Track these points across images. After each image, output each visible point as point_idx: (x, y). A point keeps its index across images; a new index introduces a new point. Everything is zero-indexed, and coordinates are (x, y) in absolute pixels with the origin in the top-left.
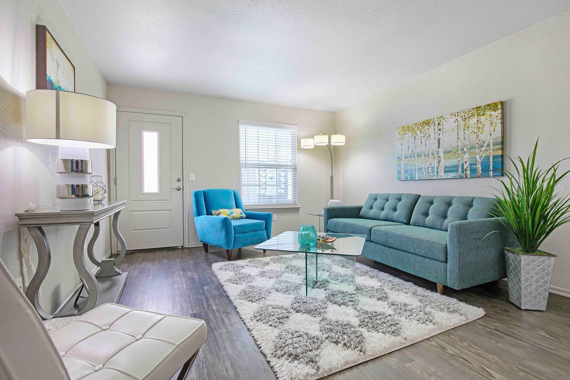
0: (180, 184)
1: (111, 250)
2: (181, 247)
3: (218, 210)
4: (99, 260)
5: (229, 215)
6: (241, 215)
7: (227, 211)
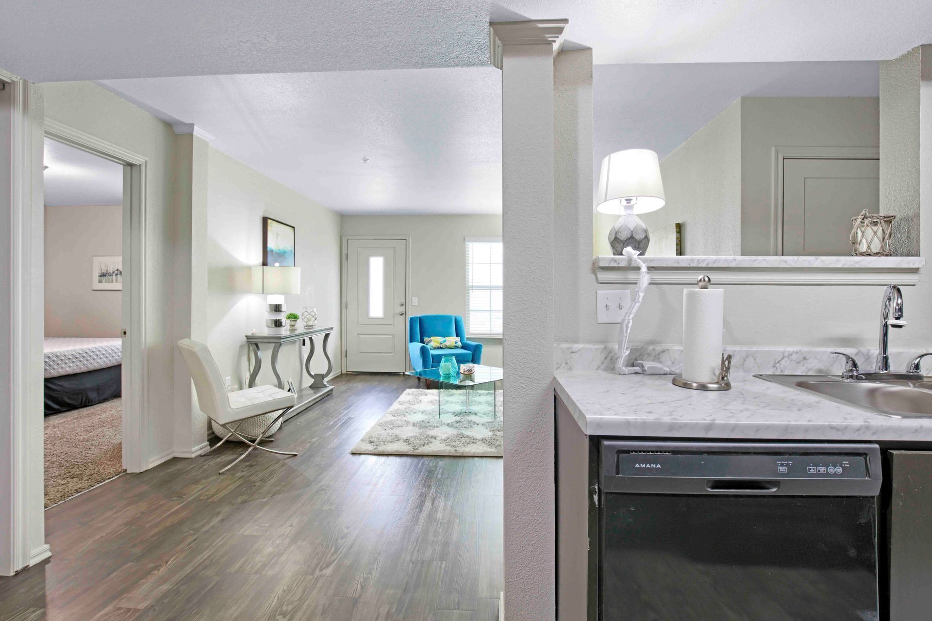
0: (402, 309)
1: (341, 369)
2: (402, 374)
3: (430, 338)
4: (313, 373)
5: (441, 343)
6: (455, 345)
7: (440, 339)
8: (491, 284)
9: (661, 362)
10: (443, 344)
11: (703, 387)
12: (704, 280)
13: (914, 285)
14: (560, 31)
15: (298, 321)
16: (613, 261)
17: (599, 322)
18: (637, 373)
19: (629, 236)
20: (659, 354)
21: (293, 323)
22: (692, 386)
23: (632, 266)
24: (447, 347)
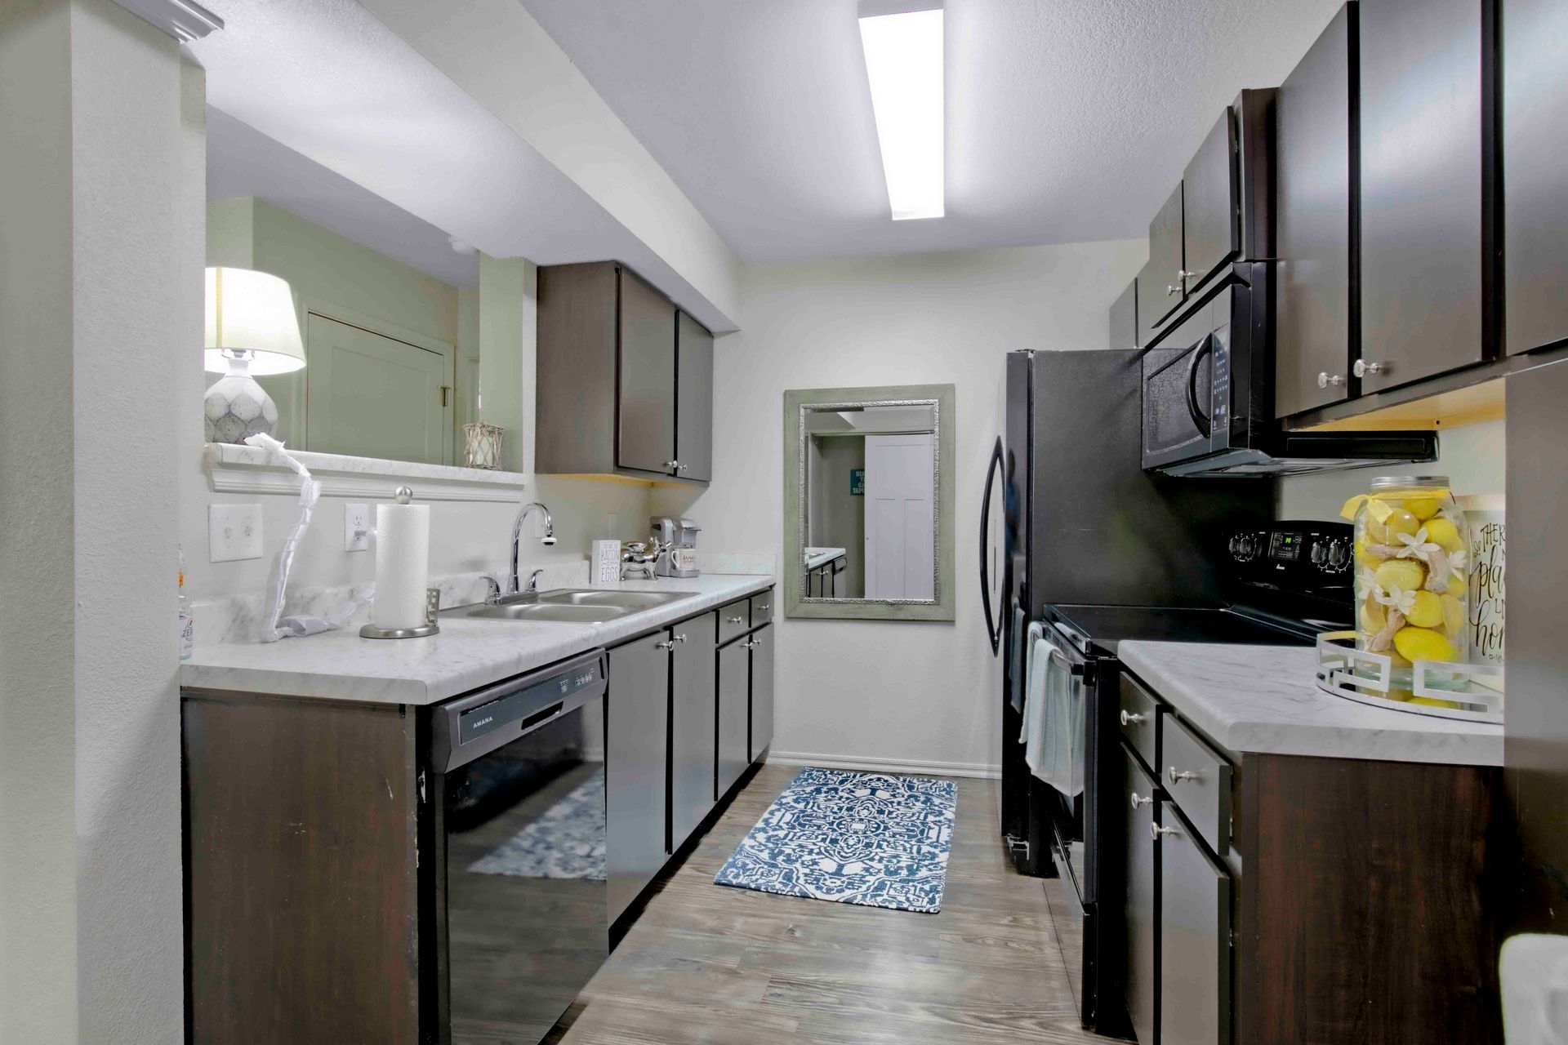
9: (311, 615)
11: (411, 634)
12: (406, 493)
13: (518, 502)
14: (204, 31)
16: (244, 454)
17: (213, 560)
18: (286, 637)
19: (257, 414)
20: (309, 603)
22: (396, 635)
23: (272, 464)
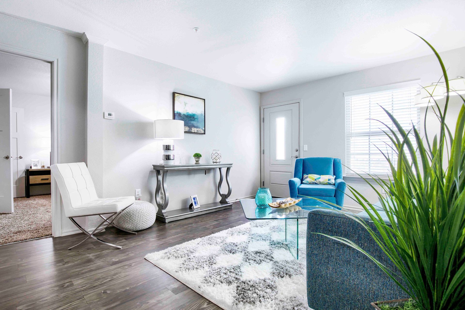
0: (296, 154)
3: (308, 175)
4: (221, 193)
5: (316, 180)
6: (328, 182)
7: (315, 176)
8: (370, 131)
10: (317, 181)
15: (201, 158)
21: (197, 160)
24: (321, 183)
